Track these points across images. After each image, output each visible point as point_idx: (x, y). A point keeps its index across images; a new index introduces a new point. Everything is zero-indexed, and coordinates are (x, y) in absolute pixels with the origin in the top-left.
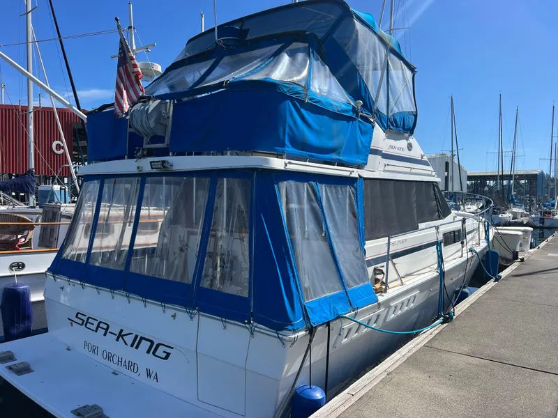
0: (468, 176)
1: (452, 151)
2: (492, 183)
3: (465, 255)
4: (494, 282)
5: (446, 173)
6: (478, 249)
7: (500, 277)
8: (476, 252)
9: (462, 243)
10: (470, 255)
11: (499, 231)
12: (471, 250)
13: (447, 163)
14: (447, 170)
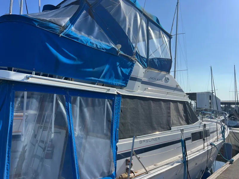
0: (221, 103)
1: (212, 91)
2: (233, 106)
3: (206, 148)
4: (229, 164)
5: (210, 101)
6: (216, 144)
7: (233, 161)
8: (215, 146)
9: (204, 140)
10: (210, 147)
11: (233, 131)
12: (211, 144)
13: (210, 96)
14: (210, 99)
